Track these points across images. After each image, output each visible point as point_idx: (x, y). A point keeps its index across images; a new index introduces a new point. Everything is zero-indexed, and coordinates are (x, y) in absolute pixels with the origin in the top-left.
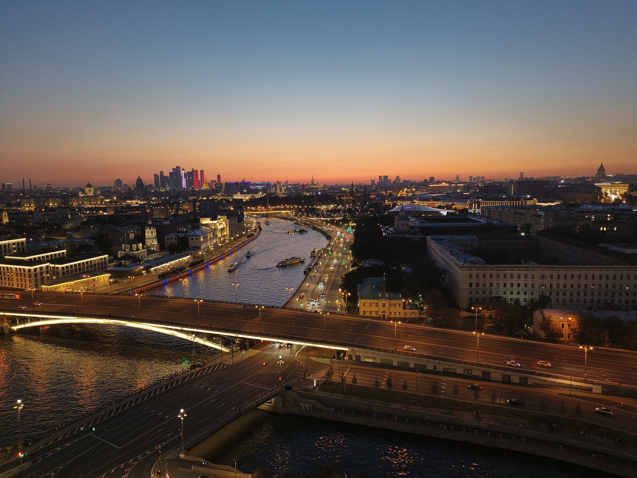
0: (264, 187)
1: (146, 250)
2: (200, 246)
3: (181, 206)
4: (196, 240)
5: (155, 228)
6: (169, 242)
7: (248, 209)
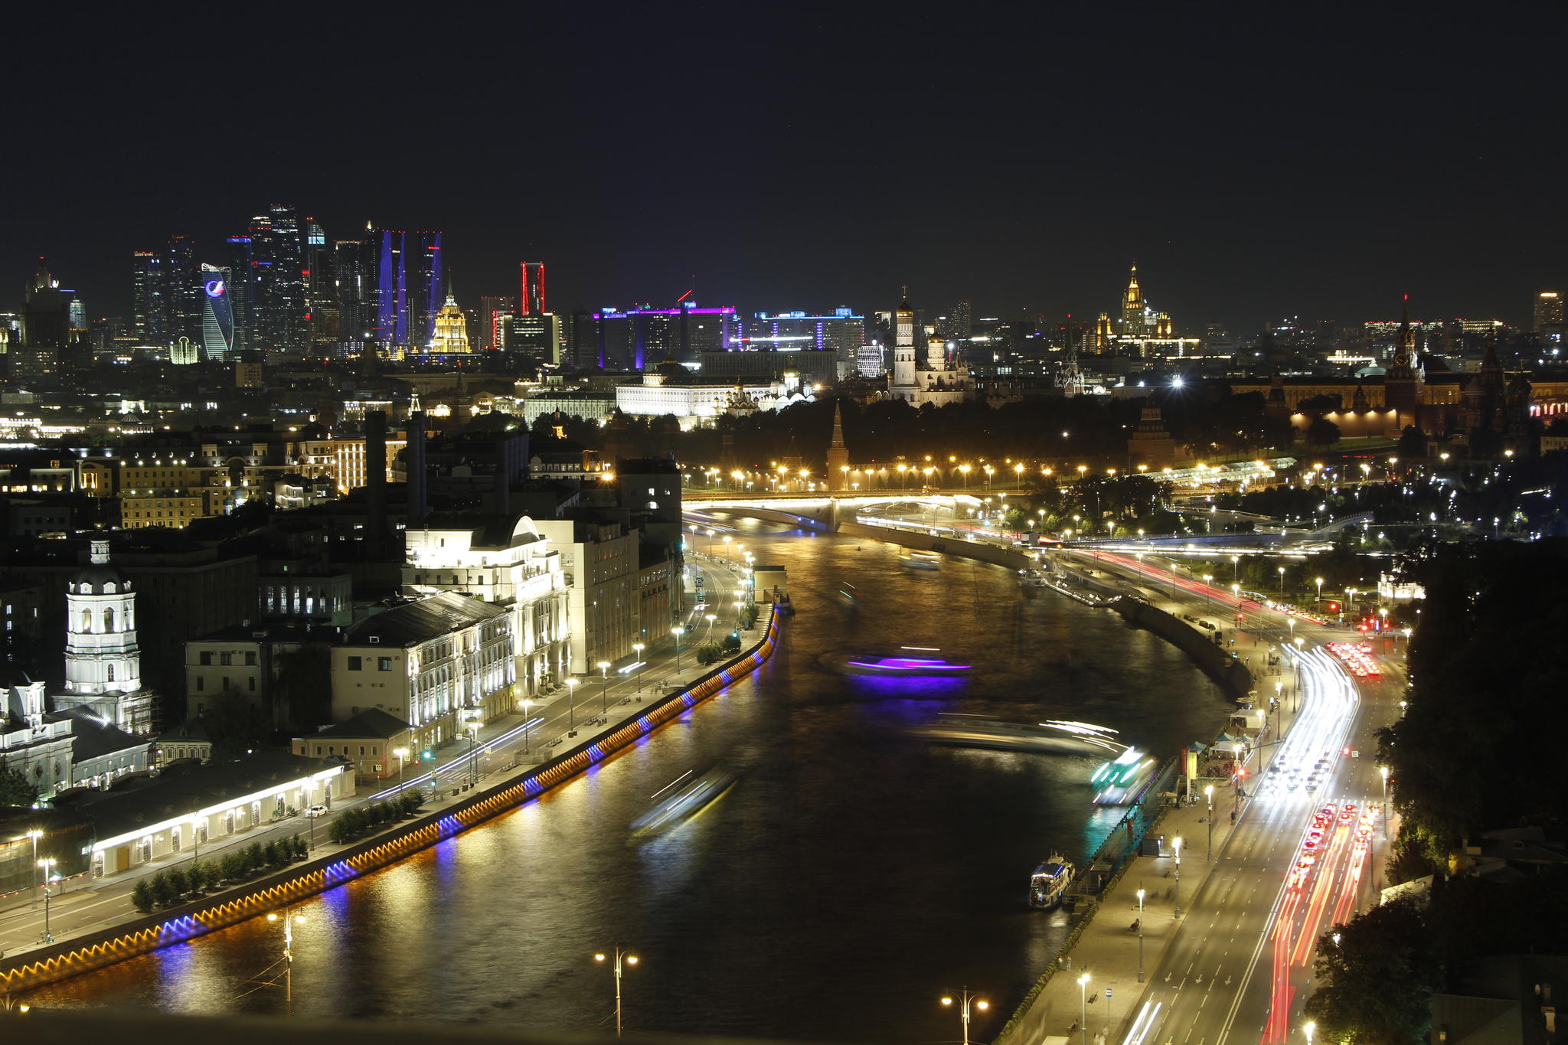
0: (814, 342)
1: (66, 726)
2: (406, 712)
3: (296, 455)
4: (381, 668)
5: (128, 585)
6: (213, 674)
7: (712, 479)
